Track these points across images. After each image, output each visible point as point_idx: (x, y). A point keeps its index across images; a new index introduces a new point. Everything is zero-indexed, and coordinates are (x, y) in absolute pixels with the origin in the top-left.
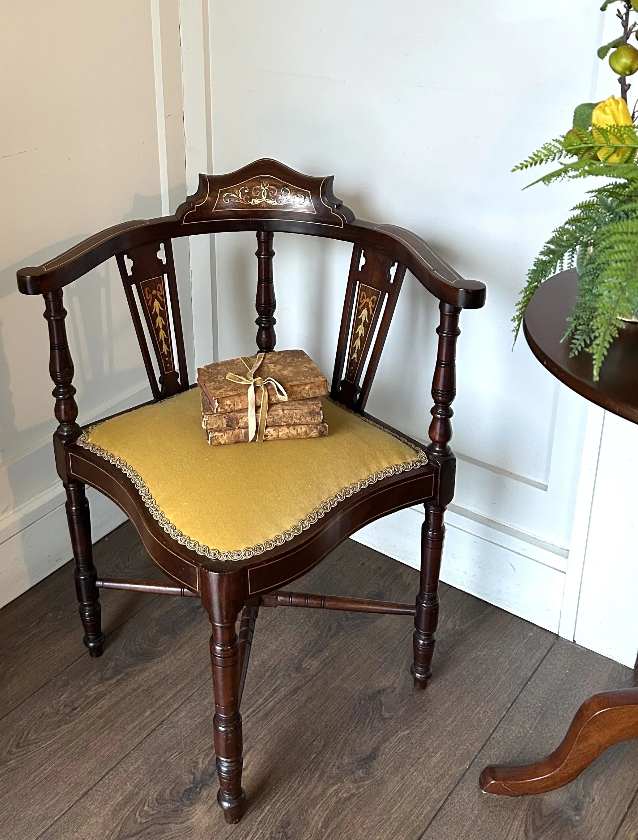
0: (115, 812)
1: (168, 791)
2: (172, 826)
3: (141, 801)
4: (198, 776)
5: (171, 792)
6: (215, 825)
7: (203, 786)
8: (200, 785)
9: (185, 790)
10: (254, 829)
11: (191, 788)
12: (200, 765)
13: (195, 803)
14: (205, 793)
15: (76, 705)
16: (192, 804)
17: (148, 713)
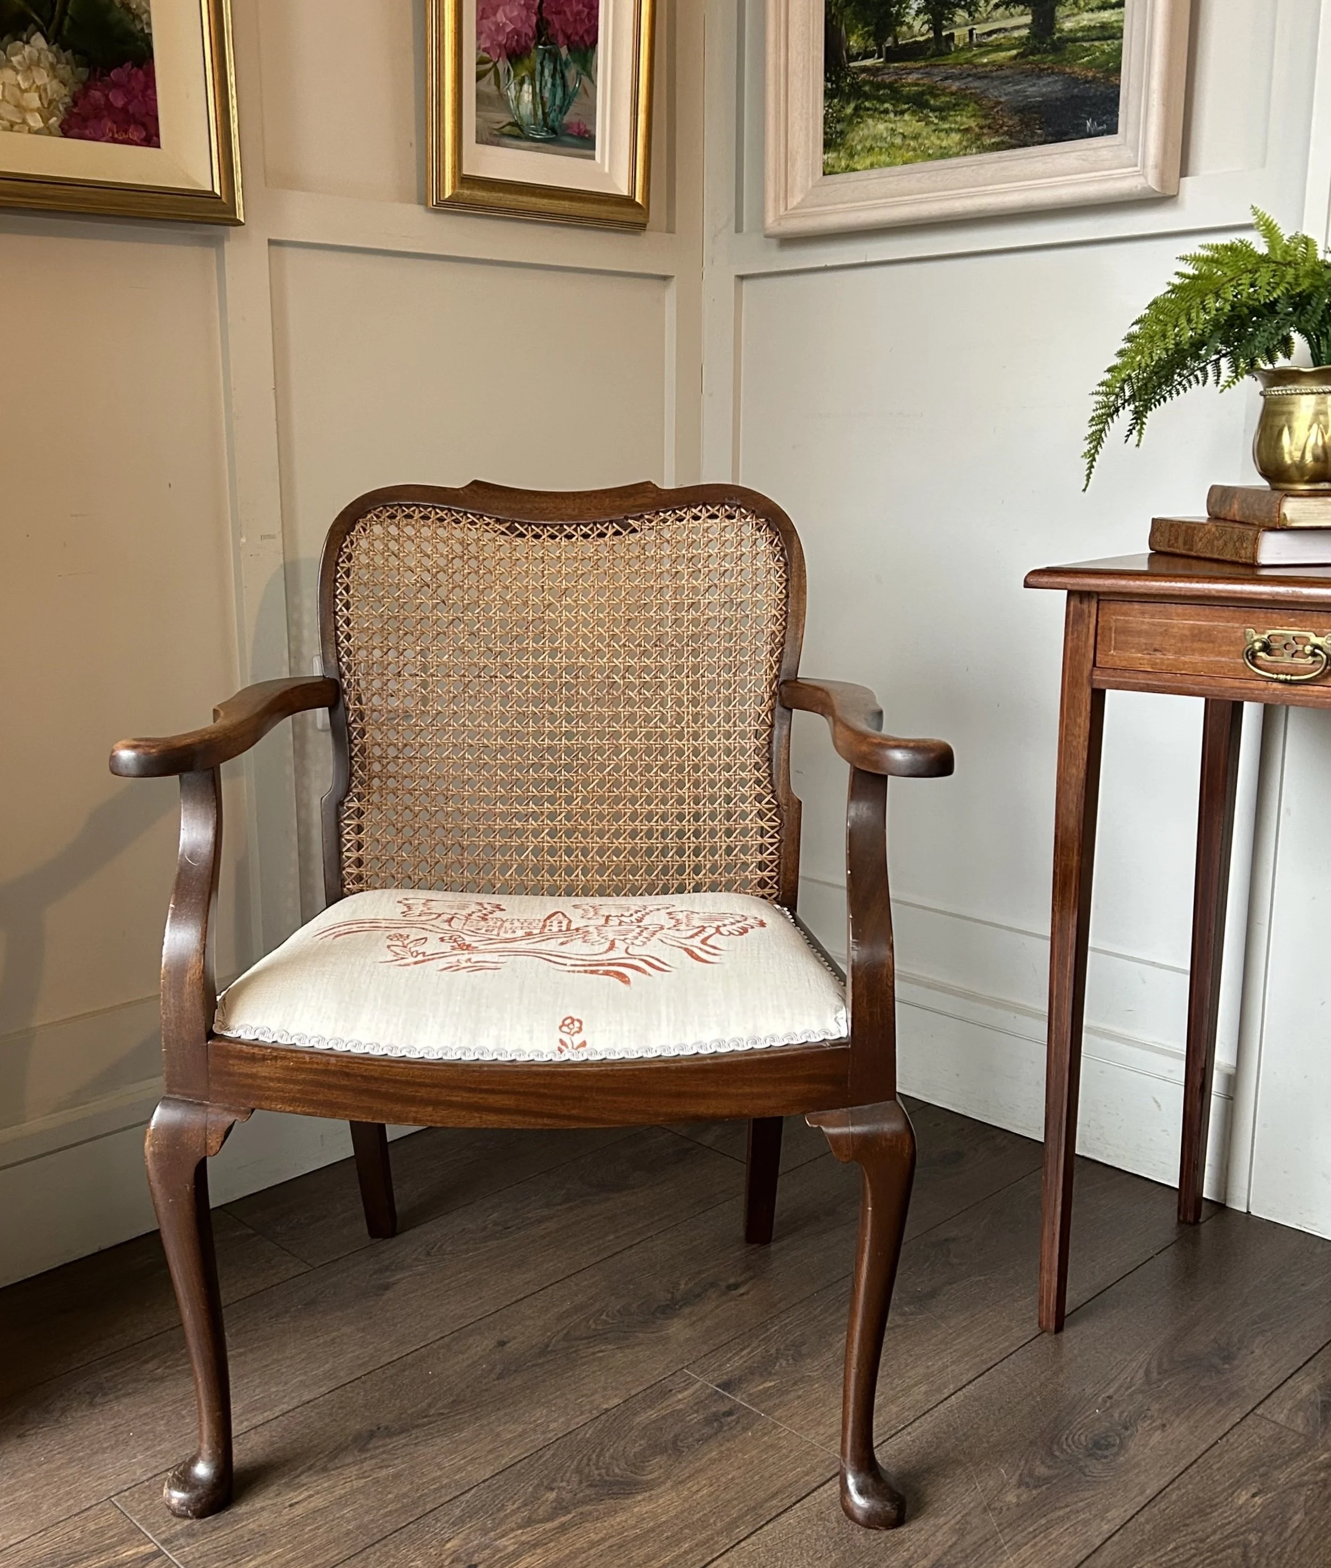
0: (560, 1318)
1: (635, 1306)
2: (640, 1335)
3: (598, 1311)
4: (678, 1295)
5: (639, 1307)
6: (699, 1338)
7: (684, 1304)
8: (681, 1303)
9: (659, 1307)
10: (753, 1345)
11: (668, 1305)
12: (682, 1287)
13: (672, 1318)
14: (686, 1310)
15: (509, 1225)
16: (667, 1318)
17: (611, 1237)
